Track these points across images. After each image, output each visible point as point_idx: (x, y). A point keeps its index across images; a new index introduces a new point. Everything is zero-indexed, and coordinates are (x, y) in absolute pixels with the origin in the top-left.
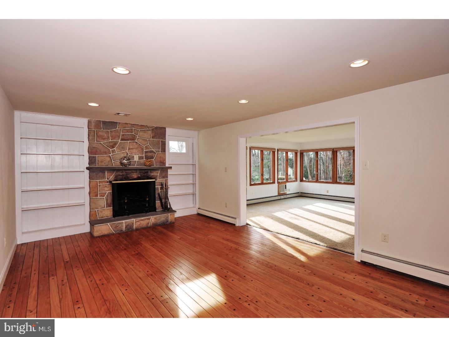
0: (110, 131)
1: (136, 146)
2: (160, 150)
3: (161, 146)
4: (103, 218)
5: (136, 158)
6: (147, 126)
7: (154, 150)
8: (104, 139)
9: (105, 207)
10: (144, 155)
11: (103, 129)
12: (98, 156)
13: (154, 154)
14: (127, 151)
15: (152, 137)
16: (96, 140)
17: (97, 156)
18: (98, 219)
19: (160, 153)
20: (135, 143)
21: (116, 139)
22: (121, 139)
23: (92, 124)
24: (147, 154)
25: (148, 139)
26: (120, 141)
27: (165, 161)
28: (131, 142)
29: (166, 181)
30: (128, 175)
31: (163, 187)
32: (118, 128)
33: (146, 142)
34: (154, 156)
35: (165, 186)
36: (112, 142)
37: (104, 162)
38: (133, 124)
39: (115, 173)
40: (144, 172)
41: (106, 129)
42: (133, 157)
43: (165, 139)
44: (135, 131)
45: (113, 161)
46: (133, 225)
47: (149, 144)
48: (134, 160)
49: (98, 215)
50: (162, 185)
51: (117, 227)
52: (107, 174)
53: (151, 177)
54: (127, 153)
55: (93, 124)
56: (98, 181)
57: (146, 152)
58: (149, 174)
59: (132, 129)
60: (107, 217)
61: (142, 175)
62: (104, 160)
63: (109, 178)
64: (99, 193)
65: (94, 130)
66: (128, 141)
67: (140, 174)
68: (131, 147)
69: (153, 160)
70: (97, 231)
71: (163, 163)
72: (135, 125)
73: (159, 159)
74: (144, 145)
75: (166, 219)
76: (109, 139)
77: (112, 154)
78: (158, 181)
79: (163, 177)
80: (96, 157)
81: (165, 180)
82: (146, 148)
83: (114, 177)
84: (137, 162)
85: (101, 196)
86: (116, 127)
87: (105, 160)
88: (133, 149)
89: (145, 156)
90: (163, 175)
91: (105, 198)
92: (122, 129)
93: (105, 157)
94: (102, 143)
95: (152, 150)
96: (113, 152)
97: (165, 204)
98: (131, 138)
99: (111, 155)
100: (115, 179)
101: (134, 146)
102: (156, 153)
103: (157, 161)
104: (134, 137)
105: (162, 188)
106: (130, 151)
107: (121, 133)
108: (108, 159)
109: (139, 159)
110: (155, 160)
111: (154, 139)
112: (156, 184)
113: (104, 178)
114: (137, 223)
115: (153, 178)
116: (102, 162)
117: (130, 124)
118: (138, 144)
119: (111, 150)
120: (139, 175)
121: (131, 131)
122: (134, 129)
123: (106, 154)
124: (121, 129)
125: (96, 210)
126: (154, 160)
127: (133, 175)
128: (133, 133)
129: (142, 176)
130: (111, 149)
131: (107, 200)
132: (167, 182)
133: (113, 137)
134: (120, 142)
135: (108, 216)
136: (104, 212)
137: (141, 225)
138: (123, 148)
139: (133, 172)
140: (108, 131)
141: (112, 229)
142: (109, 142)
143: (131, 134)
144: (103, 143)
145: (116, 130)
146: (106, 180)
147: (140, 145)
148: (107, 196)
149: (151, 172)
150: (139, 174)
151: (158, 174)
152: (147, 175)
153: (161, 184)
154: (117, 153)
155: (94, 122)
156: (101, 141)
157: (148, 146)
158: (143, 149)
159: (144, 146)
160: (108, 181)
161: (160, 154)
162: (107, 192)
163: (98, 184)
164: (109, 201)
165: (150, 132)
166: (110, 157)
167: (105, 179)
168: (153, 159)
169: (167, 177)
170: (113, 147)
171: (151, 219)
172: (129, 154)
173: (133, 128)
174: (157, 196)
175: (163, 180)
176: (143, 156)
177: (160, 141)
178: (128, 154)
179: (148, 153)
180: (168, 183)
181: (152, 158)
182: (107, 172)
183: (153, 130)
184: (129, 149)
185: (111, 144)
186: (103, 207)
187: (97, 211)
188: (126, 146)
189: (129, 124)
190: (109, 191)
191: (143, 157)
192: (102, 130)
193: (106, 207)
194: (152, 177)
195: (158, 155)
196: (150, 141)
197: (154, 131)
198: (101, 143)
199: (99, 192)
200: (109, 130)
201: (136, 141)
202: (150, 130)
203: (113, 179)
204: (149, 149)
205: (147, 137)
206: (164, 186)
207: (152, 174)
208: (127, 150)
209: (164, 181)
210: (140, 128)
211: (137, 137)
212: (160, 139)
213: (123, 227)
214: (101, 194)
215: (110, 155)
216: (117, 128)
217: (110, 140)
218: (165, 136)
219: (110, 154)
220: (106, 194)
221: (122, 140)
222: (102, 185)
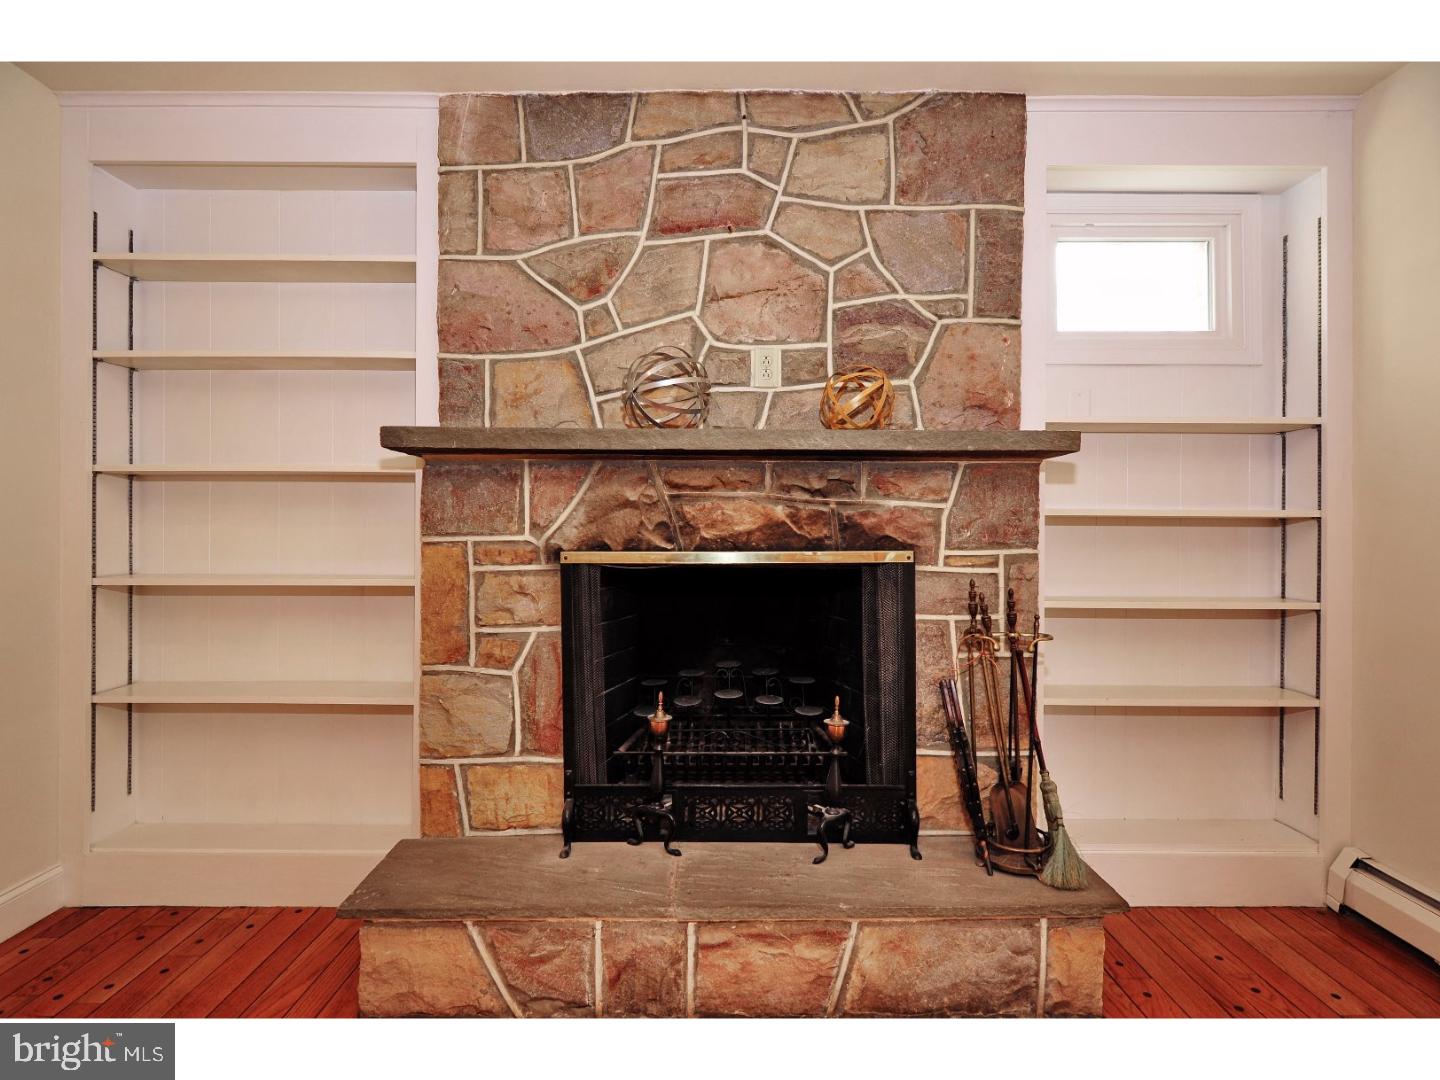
0: (576, 167)
1: (767, 273)
2: (970, 296)
3: (979, 267)
4: (500, 833)
5: (766, 370)
6: (856, 97)
7: (911, 298)
8: (534, 230)
9: (518, 748)
10: (828, 344)
11: (531, 158)
12: (494, 363)
13: (914, 336)
14: (695, 314)
15: (902, 191)
16: (485, 244)
17: (488, 357)
18: (468, 833)
19: (970, 318)
20: (759, 249)
21: (618, 223)
22: (654, 222)
23: (458, 128)
24: (850, 336)
25: (862, 209)
26: (643, 243)
27: (1017, 394)
28: (727, 242)
29: (1023, 573)
30: (687, 508)
31: (987, 624)
32: (635, 138)
33: (849, 237)
34: (911, 352)
35: (1011, 622)
36: (584, 250)
37: (535, 401)
38: (747, 96)
39: (590, 488)
40: (817, 485)
41: (550, 151)
42: (744, 360)
43: (1019, 199)
44: (763, 148)
45: (594, 400)
46: (681, 975)
47: (870, 249)
48: (746, 384)
49: (468, 804)
50: (976, 605)
51: (542, 960)
52: (532, 493)
53: (879, 526)
54: (696, 329)
55: (467, 127)
56: (470, 539)
57: (846, 320)
58: (863, 498)
59: (738, 135)
60: (527, 827)
61: (805, 510)
62: (530, 389)
63: (547, 527)
64: (479, 636)
65: (468, 173)
66: (708, 238)
67: (789, 503)
68: (727, 281)
69: (907, 388)
70: (375, 970)
71: (999, 403)
72: (758, 102)
73: (960, 378)
74: (831, 262)
75: (1003, 967)
76: (565, 231)
77: (585, 344)
78: (940, 568)
79: (993, 531)
80: (479, 365)
81: (1010, 561)
82: (849, 282)
83: (581, 517)
84: (773, 405)
85: (487, 659)
86: (616, 129)
87: (536, 392)
88: (740, 295)
89: (841, 352)
90: (992, 517)
91: (514, 673)
92: (660, 143)
93: (540, 368)
94: (518, 258)
95: (901, 295)
96: (594, 323)
97: (1001, 784)
98: (725, 207)
99: (586, 352)
100: (593, 529)
101: (748, 276)
102: (928, 326)
103: (935, 395)
104: (751, 201)
105: (976, 637)
106: (721, 317)
107: (656, 175)
108: (564, 380)
109: (787, 381)
110: (919, 382)
111: (915, 200)
112: (923, 590)
113: (510, 519)
114: (714, 957)
115: (900, 538)
116: (517, 401)
117: (721, 96)
118: (783, 257)
119: (580, 309)
120: (780, 512)
121: (732, 154)
122: (752, 137)
123: (547, 344)
124: (653, 147)
125: (456, 762)
126: (910, 381)
127: (729, 508)
128: (744, 170)
129: (804, 514)
130: (581, 302)
131: (529, 698)
132: (1033, 580)
133: (595, 208)
134: (646, 249)
135: (534, 821)
136: (503, 788)
137: (747, 988)
138: (664, 293)
139: (725, 485)
140: (565, 168)
141: (502, 972)
142: (570, 252)
143: (726, 181)
144: (526, 261)
145: (621, 159)
146: (527, 536)
147: (795, 258)
148: (534, 662)
149: (879, 486)
150: (778, 501)
151: (947, 506)
152: (847, 512)
153: (972, 596)
154: (622, 332)
155: (473, 112)
156: (511, 244)
157: (862, 266)
158: (818, 294)
159: (832, 270)
160: (540, 543)
161: (966, 329)
162: (534, 631)
163: (473, 569)
164: (541, 702)
165: (879, 147)
166: (576, 366)
167: (521, 531)
168: (905, 375)
169: (1030, 537)
170: (595, 290)
171: (849, 944)
172: (710, 341)
173: (745, 128)
174: (926, 700)
175: (995, 564)
176: (824, 351)
177: (966, 214)
178: (704, 339)
179: (864, 327)
180: (1035, 595)
181: (898, 362)
182: (535, 479)
183: (905, 123)
184: (715, 299)
185: (582, 266)
186: (503, 745)
187: (457, 770)
188: (691, 273)
189: (712, 101)
190: (544, 629)
191: (823, 364)
192: (523, 165)
193: (524, 751)
194: (889, 531)
195: (947, 338)
196: (879, 226)
197: (914, 138)
198: (513, 264)
199: (473, 629)
200: (570, 164)
201: (767, 231)
202: (883, 129)
203: (572, 533)
204: (870, 291)
205: (852, 193)
206: (999, 617)
207: (892, 503)
208: (692, 307)
209: (1000, 570)
210: (801, 121)
211: (780, 198)
212: (975, 201)
213: (592, 973)
214: (486, 647)
215: (577, 348)
216: (628, 143)
217: (577, 239)
218: (1018, 172)
219: (577, 340)
220: (522, 645)
221: (663, 228)
222: (497, 574)
